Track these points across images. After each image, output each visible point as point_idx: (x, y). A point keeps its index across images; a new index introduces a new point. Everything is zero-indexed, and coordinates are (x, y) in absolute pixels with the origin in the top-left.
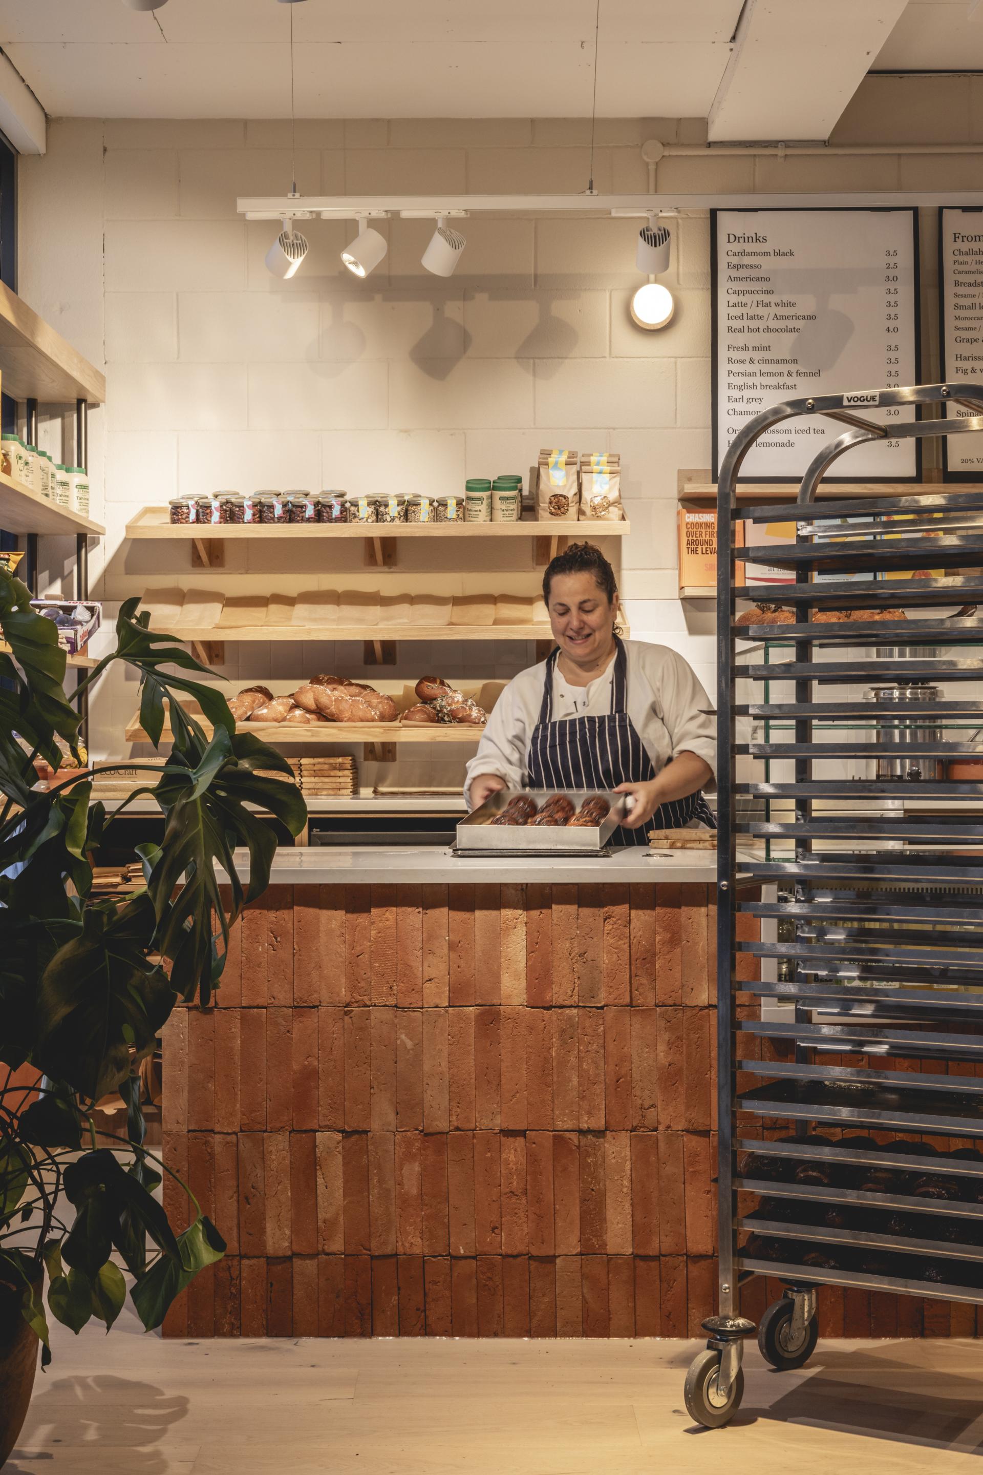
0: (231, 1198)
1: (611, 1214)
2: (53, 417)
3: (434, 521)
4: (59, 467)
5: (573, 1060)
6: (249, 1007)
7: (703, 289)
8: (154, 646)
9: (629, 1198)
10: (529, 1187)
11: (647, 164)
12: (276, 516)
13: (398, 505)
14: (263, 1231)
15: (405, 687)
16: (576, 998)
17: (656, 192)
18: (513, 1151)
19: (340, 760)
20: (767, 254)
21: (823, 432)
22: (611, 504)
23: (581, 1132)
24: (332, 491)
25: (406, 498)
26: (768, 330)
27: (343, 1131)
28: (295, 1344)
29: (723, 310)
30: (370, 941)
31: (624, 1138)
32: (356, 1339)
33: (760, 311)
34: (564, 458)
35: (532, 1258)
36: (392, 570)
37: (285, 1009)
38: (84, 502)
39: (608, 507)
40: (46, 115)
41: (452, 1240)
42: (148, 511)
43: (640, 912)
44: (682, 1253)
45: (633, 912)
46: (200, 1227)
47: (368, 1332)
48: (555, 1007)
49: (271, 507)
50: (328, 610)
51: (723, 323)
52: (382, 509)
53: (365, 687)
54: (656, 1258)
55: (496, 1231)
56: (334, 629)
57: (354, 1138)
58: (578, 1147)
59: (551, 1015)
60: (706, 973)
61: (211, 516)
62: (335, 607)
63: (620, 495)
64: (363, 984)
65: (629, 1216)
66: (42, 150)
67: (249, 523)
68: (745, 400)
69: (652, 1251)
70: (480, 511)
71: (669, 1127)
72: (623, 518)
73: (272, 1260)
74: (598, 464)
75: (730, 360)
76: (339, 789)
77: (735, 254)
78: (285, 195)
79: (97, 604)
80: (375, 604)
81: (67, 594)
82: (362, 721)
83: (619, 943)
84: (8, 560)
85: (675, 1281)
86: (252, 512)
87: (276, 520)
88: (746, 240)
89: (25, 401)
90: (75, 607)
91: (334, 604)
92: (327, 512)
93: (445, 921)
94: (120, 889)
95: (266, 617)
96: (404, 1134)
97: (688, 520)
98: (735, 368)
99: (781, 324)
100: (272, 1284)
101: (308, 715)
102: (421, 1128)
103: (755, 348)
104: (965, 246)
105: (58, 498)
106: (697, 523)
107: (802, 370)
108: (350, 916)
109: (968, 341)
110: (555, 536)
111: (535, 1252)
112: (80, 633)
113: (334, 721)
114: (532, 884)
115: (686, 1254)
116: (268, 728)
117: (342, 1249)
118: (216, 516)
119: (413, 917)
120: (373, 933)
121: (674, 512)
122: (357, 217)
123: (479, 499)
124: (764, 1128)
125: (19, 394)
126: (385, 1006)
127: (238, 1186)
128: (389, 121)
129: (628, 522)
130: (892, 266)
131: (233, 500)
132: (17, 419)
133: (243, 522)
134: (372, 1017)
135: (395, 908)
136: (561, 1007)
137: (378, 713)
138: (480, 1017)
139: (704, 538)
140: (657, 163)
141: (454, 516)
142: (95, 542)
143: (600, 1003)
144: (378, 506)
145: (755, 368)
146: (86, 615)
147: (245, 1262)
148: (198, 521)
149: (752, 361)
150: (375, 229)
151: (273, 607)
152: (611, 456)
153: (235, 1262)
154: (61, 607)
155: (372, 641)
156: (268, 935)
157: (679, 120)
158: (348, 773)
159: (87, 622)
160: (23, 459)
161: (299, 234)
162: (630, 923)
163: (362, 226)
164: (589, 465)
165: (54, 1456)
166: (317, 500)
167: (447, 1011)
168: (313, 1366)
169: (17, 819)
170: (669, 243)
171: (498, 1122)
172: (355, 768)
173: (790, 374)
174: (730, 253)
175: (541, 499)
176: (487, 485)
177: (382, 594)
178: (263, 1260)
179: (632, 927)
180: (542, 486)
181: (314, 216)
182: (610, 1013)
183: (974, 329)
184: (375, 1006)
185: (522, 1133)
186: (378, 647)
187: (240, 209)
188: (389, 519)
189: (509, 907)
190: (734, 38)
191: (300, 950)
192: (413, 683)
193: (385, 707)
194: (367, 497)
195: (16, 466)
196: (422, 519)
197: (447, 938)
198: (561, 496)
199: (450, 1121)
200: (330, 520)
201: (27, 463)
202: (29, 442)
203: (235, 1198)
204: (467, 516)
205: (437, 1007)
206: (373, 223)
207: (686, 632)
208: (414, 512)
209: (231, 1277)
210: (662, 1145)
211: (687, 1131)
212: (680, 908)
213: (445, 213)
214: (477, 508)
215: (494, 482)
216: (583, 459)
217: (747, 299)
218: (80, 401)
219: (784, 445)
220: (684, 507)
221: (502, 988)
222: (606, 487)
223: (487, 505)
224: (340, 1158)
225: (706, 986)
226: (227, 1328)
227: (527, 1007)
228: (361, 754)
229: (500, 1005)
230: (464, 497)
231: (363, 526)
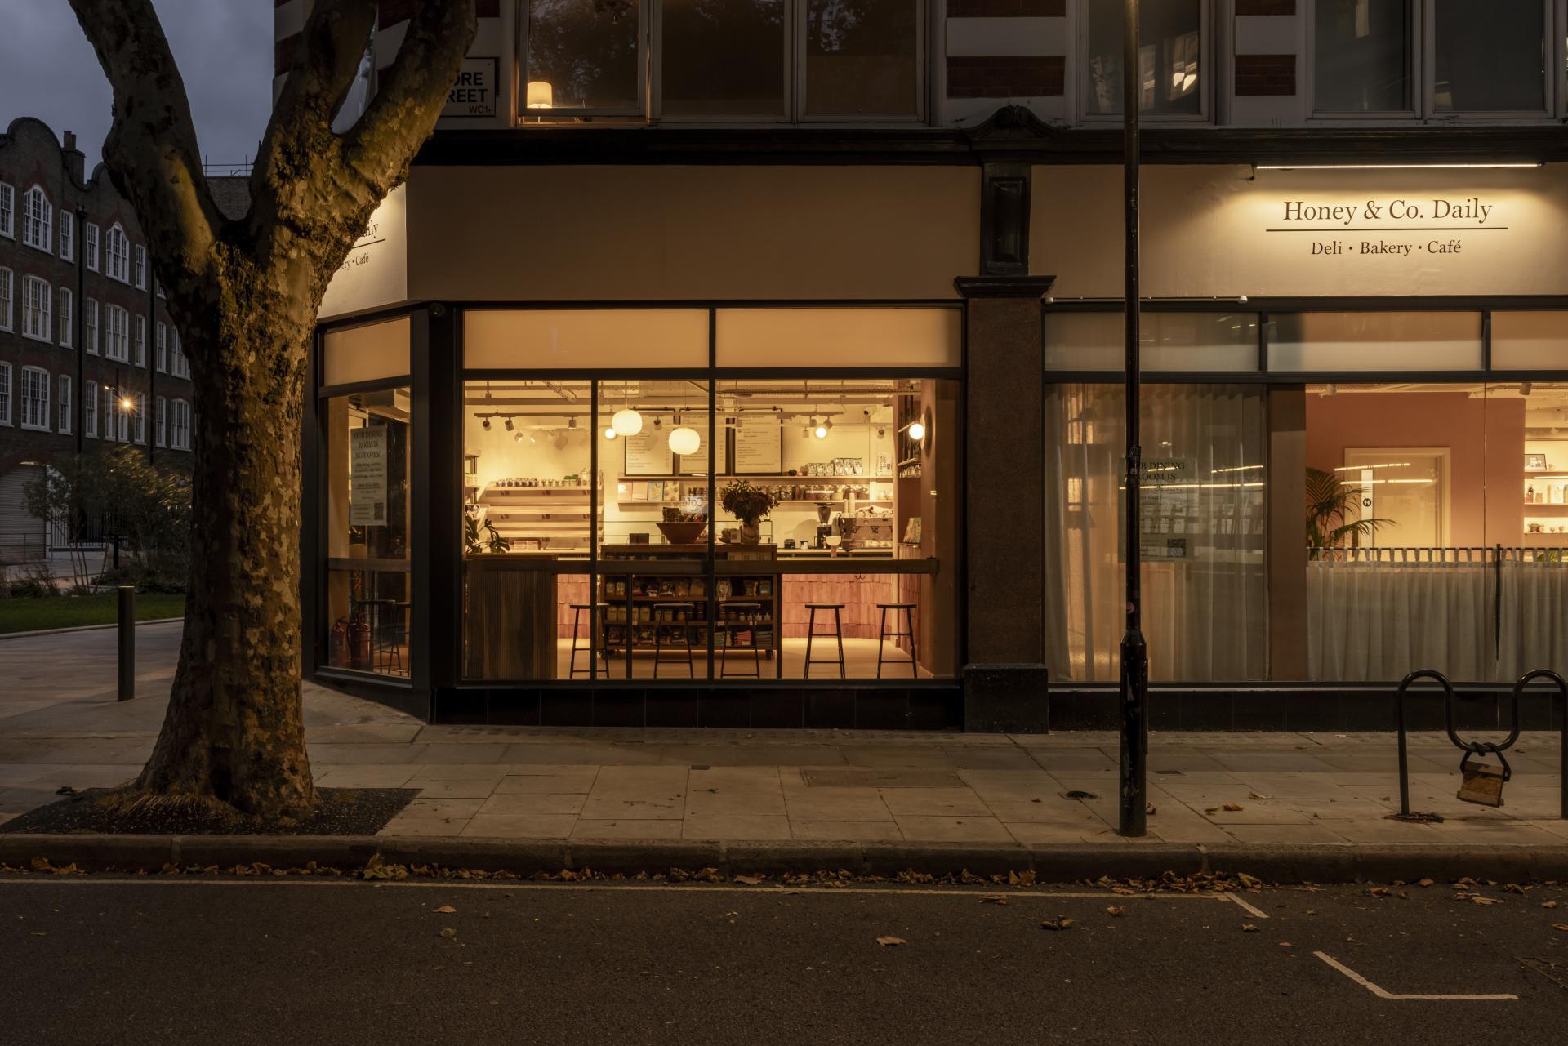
3: (557, 486)
13: (548, 482)
21: (651, 464)
25: (550, 480)
36: (550, 497)
42: (491, 483)
61: (505, 485)
70: (567, 484)
86: (515, 484)
92: (532, 484)
110: (585, 490)
116: (519, 534)
141: (561, 485)
142: (479, 490)
146: (477, 508)
176: (569, 477)
188: (546, 485)
196: (554, 485)
204: (564, 485)
218: (475, 457)
220: (619, 482)
231: (540, 487)
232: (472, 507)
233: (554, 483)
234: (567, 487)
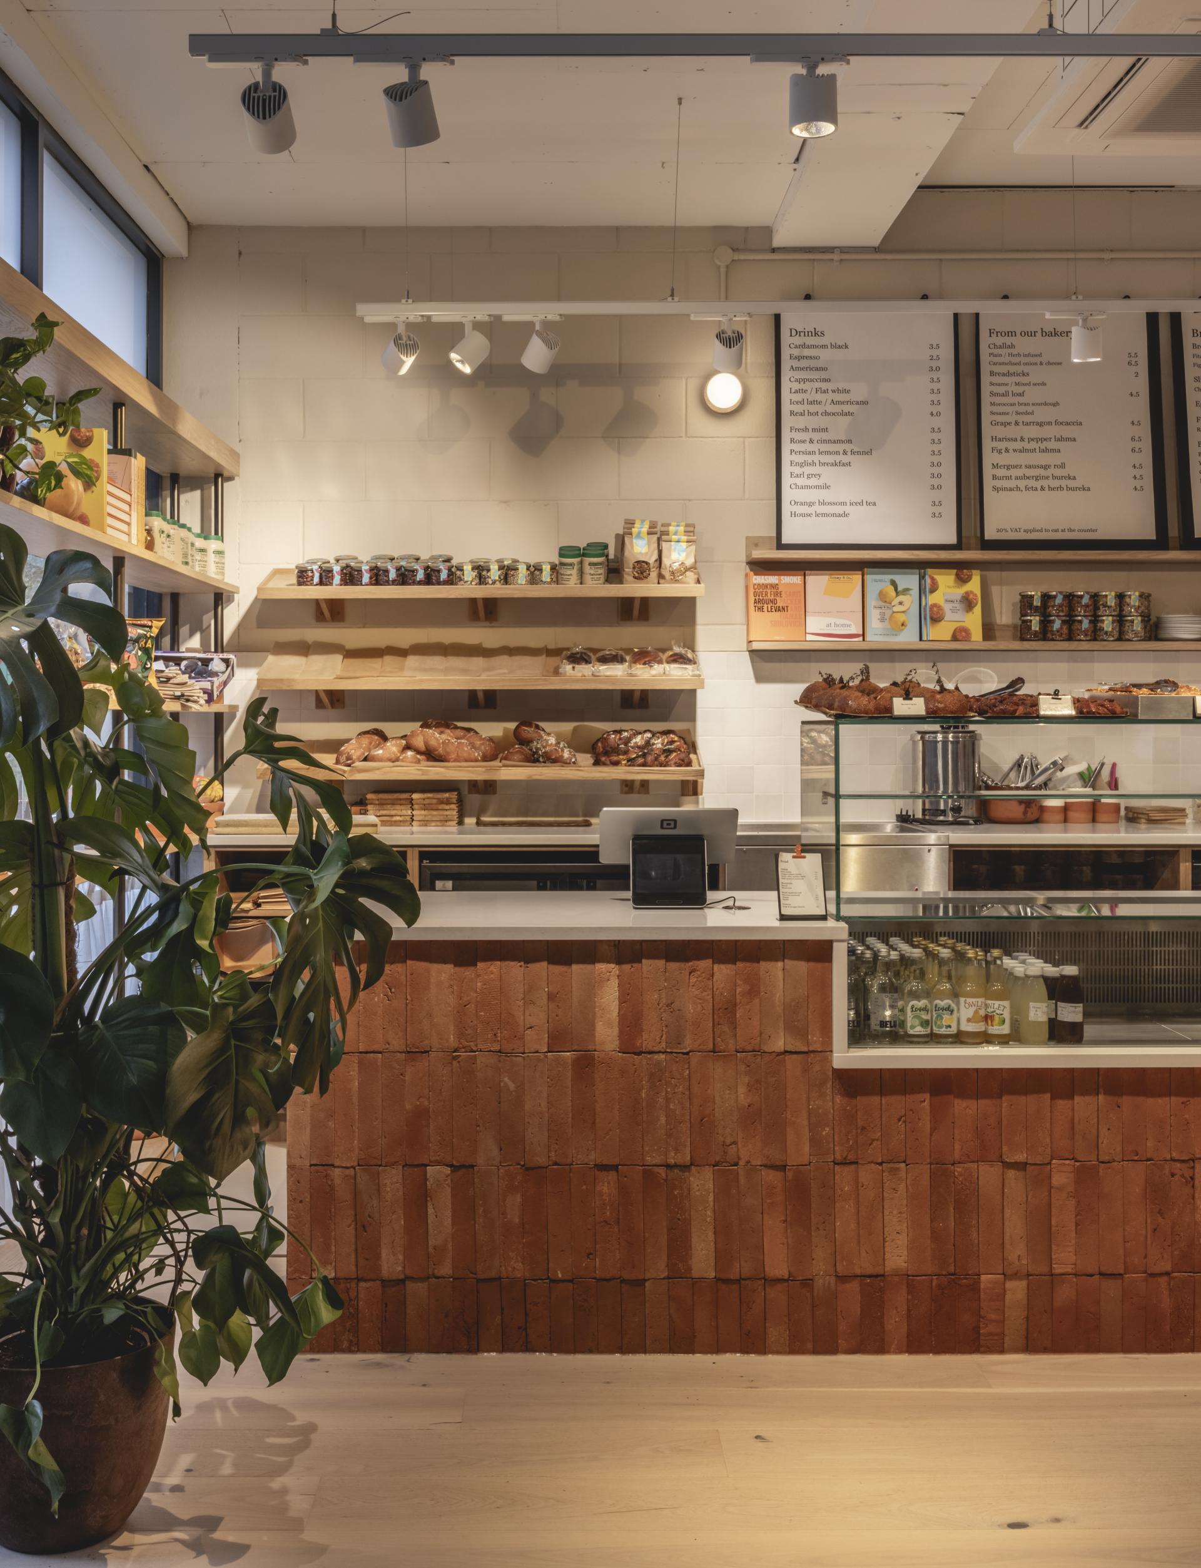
0: (349, 1226)
1: (695, 1240)
2: (193, 489)
3: (531, 584)
4: (198, 536)
5: (661, 1100)
6: (366, 1053)
7: (768, 377)
8: (277, 745)
9: (712, 1227)
10: (620, 1217)
11: (719, 267)
12: (391, 579)
13: (499, 570)
14: (378, 1256)
15: (505, 729)
16: (664, 1045)
17: (727, 298)
18: (606, 1184)
19: (447, 795)
20: (824, 347)
21: (875, 504)
22: (687, 569)
23: (668, 1166)
24: (440, 556)
25: (506, 563)
26: (826, 413)
27: (451, 1166)
28: (408, 1361)
29: (786, 396)
30: (476, 991)
31: (708, 1173)
32: (463, 1355)
33: (819, 397)
34: (645, 529)
35: (623, 1281)
36: (493, 625)
37: (399, 1054)
38: (221, 566)
39: (685, 572)
40: (188, 223)
41: (551, 1265)
42: (277, 572)
43: (723, 966)
44: (760, 1277)
45: (716, 967)
46: (320, 1285)
47: (474, 1348)
48: (645, 1053)
49: (387, 571)
50: (436, 661)
51: (786, 408)
52: (484, 573)
53: (469, 730)
54: (738, 1281)
55: (591, 1256)
56: (441, 680)
57: (461, 1172)
58: (666, 1180)
59: (642, 1059)
60: (782, 1022)
61: (332, 580)
62: (443, 658)
63: (696, 562)
64: (469, 1031)
65: (712, 1244)
66: (185, 254)
67: (367, 585)
68: (806, 476)
69: (734, 1275)
70: (571, 575)
71: (748, 1162)
72: (698, 582)
73: (386, 1283)
74: (676, 533)
75: (792, 441)
76: (446, 821)
77: (796, 347)
78: (398, 301)
79: (231, 656)
80: (478, 656)
81: (205, 647)
82: (466, 761)
83: (703, 994)
84: (151, 627)
85: (754, 1302)
86: (369, 575)
87: (391, 582)
88: (806, 334)
89: (169, 475)
90: (212, 659)
91: (442, 655)
92: (436, 576)
93: (544, 974)
94: (251, 914)
95: (382, 667)
96: (507, 1168)
97: (755, 582)
98: (797, 447)
99: (837, 408)
100: (386, 1305)
101: (418, 756)
102: (523, 1163)
103: (814, 430)
104: (999, 341)
105: (197, 563)
106: (763, 584)
107: (856, 449)
108: (457, 969)
109: (1002, 424)
110: (638, 598)
111: (626, 1277)
112: (216, 684)
113: (442, 761)
114: (624, 941)
115: (764, 1278)
116: (383, 768)
117: (450, 1272)
118: (337, 579)
119: (515, 970)
120: (479, 984)
121: (742, 576)
122: (464, 320)
123: (571, 565)
124: (835, 1164)
125: (162, 469)
126: (490, 1051)
127: (356, 1215)
128: (491, 229)
129: (702, 585)
130: (935, 357)
131: (352, 564)
132: (162, 491)
133: (362, 585)
134: (478, 1061)
135: (499, 963)
136: (650, 1053)
137: (481, 754)
138: (577, 1062)
139: (769, 597)
140: (727, 267)
141: (549, 580)
142: (231, 600)
143: (686, 1049)
144: (481, 570)
145: (815, 447)
146: (222, 667)
147: (362, 1285)
148: (321, 583)
149: (811, 441)
150: (478, 331)
151: (388, 659)
152: (687, 525)
153: (353, 1285)
154: (200, 659)
155: (476, 691)
156: (383, 986)
157: (747, 228)
158: (454, 806)
159: (223, 673)
160: (166, 533)
161: (412, 336)
162: (713, 975)
163: (468, 328)
164: (668, 534)
165: (186, 1489)
166: (426, 565)
167: (546, 1056)
168: (424, 1385)
169: (149, 911)
170: (742, 344)
171: (593, 1157)
172: (460, 802)
173: (845, 453)
174: (792, 346)
175: (625, 565)
176: (577, 552)
177: (485, 646)
178: (378, 1282)
179: (714, 980)
180: (627, 553)
181: (425, 319)
182: (695, 1058)
183: (1008, 414)
184: (481, 1051)
185: (615, 1168)
186: (481, 696)
187: (359, 313)
188: (490, 582)
189: (603, 962)
190: (797, 160)
191: (412, 1001)
192: (512, 725)
193: (487, 748)
194: (472, 562)
195: (159, 540)
196: (519, 582)
197: (546, 989)
198: (644, 562)
199: (549, 1157)
200: (439, 583)
201: (169, 536)
202: (172, 516)
203: (353, 1226)
204: (560, 579)
205: (537, 1052)
206: (477, 326)
207: (753, 680)
208: (513, 576)
209: (349, 1298)
210: (742, 1180)
211: (765, 1166)
212: (758, 962)
213: (542, 317)
214: (569, 572)
215: (584, 549)
216: (663, 529)
217: (807, 386)
218: (217, 475)
219: (840, 515)
220: (751, 570)
221: (597, 1034)
222: (684, 554)
223: (578, 570)
224: (449, 1190)
225: (782, 1034)
226: (345, 1344)
227: (619, 1052)
228: (465, 790)
229: (595, 1051)
230: (557, 563)
231: (468, 589)
232: (206, 662)
233: (522, 572)
234: (571, 587)
